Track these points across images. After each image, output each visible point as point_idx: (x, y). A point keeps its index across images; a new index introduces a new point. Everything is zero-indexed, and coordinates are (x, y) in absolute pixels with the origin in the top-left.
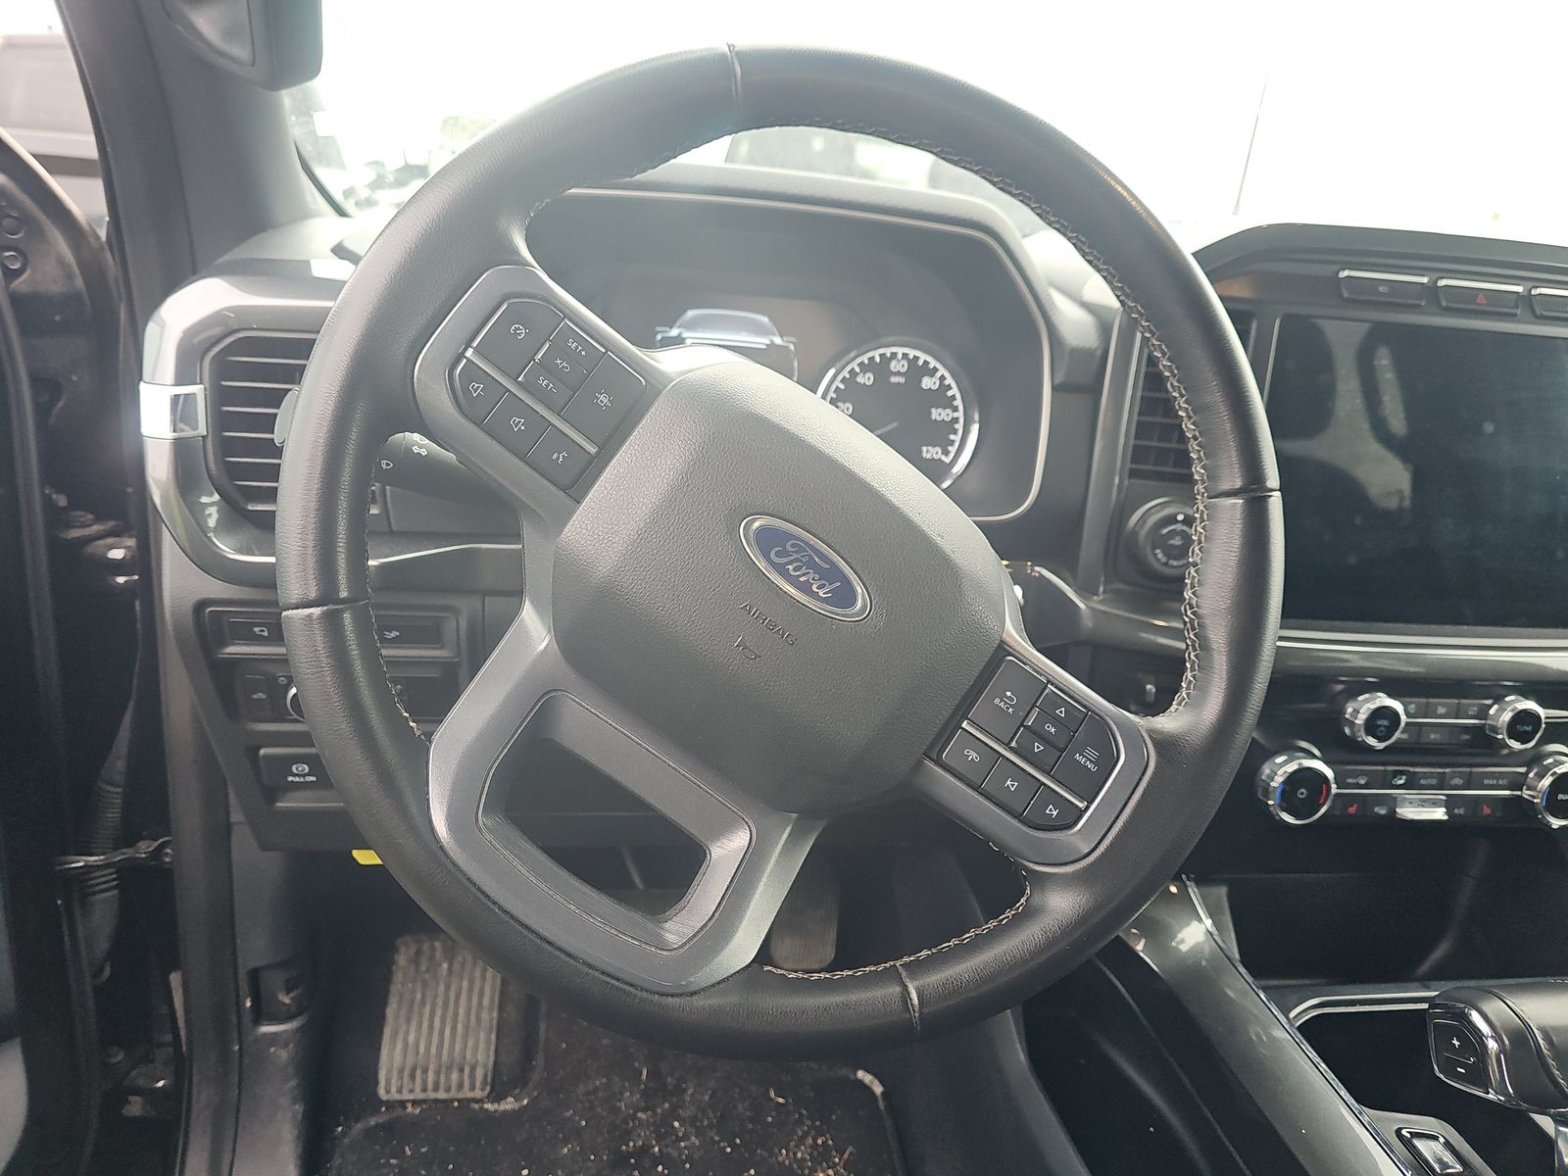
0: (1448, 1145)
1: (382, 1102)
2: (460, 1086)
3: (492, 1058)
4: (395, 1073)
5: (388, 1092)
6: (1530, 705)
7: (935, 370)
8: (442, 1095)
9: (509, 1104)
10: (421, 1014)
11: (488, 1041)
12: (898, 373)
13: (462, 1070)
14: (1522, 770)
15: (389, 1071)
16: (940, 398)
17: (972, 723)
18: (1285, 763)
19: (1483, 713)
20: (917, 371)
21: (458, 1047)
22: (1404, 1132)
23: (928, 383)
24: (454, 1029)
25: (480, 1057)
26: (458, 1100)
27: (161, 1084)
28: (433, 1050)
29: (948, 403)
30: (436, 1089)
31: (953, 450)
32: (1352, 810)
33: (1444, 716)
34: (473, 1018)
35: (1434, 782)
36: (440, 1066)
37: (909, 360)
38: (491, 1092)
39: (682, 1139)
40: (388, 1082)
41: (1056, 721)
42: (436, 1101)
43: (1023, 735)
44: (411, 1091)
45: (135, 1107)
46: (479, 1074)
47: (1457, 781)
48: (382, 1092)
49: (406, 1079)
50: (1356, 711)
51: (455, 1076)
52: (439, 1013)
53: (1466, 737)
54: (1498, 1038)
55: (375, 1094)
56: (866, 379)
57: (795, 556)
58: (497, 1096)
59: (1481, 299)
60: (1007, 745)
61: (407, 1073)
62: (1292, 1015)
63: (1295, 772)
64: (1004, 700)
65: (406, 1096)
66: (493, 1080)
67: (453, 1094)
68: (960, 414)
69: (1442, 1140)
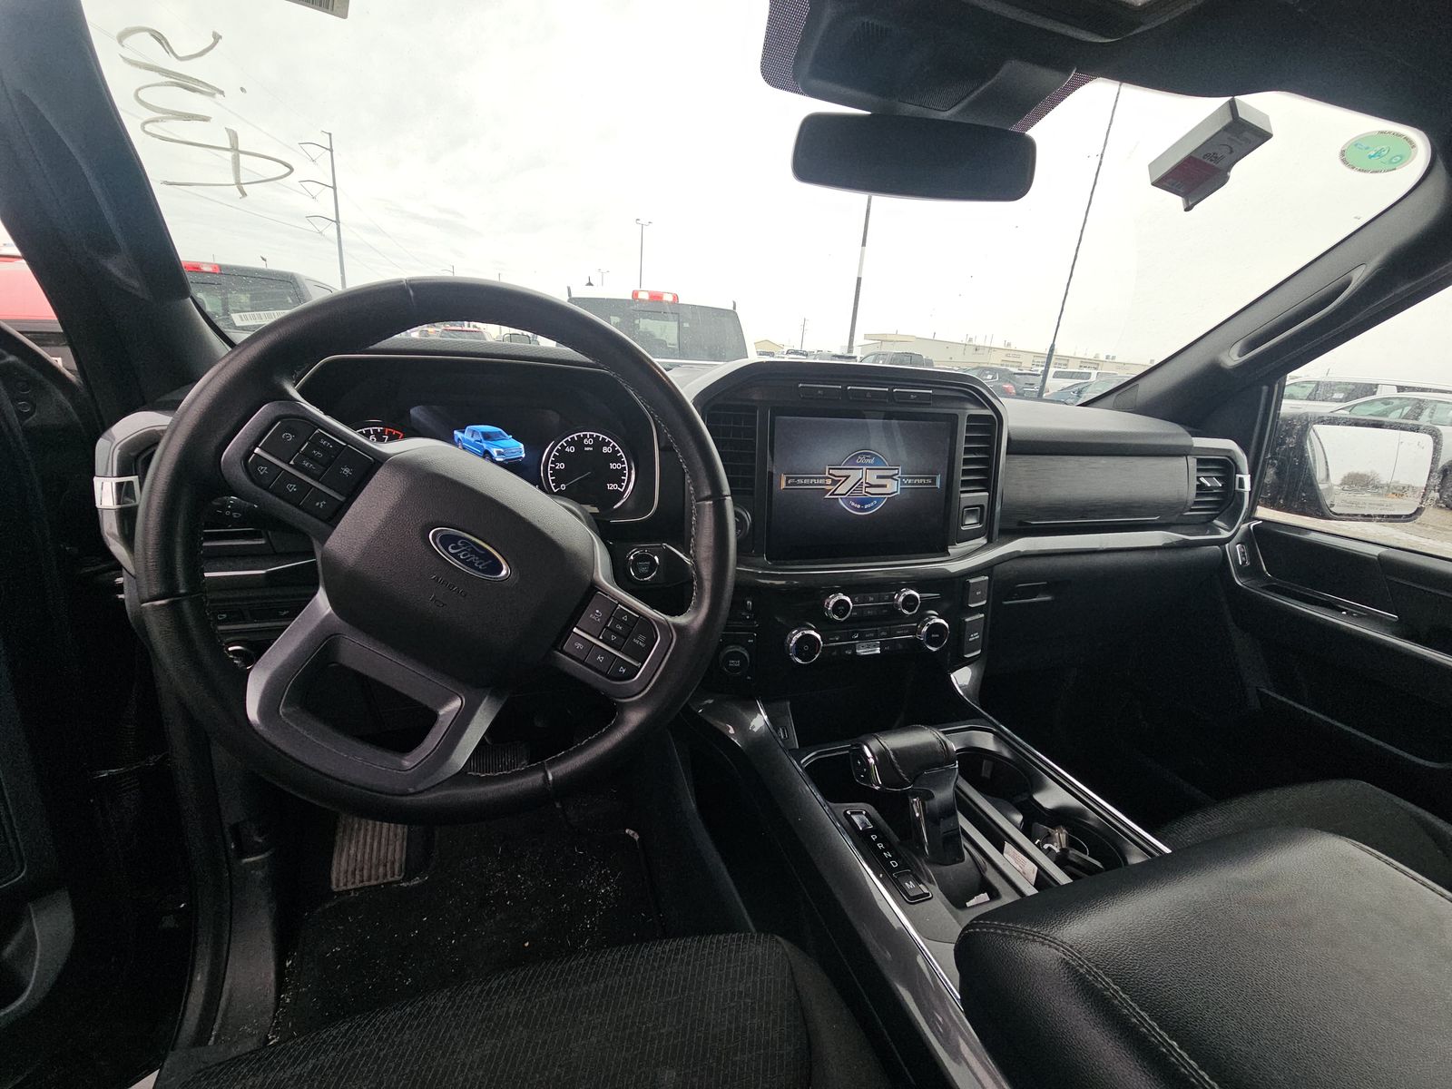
0: (867, 815)
1: (334, 893)
2: (385, 875)
3: (404, 856)
4: (342, 874)
5: (338, 887)
6: (913, 592)
7: (610, 443)
8: (373, 882)
9: (416, 881)
10: (358, 836)
11: (402, 845)
12: (588, 446)
13: (385, 866)
14: (915, 625)
15: (338, 874)
16: (614, 457)
17: (578, 628)
18: (797, 633)
19: (892, 598)
20: (599, 444)
21: (383, 852)
22: (848, 812)
23: (605, 450)
24: (380, 843)
25: (397, 857)
26: (383, 884)
27: (182, 905)
28: (367, 857)
29: (618, 460)
30: (369, 879)
31: (624, 484)
32: (835, 653)
33: (871, 602)
34: (391, 834)
35: (872, 635)
36: (371, 867)
37: (593, 438)
38: (404, 876)
39: (522, 884)
40: (338, 880)
41: (622, 623)
42: (369, 887)
43: (605, 632)
44: (353, 883)
45: (169, 922)
46: (397, 865)
47: (883, 633)
48: (334, 887)
49: (349, 877)
50: (828, 603)
51: (381, 870)
52: (370, 834)
53: (885, 611)
54: (874, 757)
55: (330, 889)
56: (571, 449)
57: (463, 548)
58: (408, 878)
59: (868, 395)
60: (598, 638)
61: (350, 872)
62: (802, 761)
63: (801, 637)
64: (595, 614)
65: (350, 887)
66: (406, 868)
67: (380, 881)
68: (626, 465)
69: (864, 812)
